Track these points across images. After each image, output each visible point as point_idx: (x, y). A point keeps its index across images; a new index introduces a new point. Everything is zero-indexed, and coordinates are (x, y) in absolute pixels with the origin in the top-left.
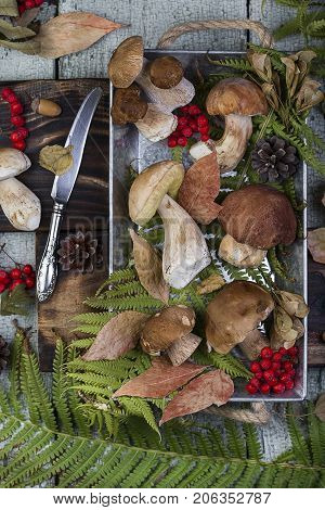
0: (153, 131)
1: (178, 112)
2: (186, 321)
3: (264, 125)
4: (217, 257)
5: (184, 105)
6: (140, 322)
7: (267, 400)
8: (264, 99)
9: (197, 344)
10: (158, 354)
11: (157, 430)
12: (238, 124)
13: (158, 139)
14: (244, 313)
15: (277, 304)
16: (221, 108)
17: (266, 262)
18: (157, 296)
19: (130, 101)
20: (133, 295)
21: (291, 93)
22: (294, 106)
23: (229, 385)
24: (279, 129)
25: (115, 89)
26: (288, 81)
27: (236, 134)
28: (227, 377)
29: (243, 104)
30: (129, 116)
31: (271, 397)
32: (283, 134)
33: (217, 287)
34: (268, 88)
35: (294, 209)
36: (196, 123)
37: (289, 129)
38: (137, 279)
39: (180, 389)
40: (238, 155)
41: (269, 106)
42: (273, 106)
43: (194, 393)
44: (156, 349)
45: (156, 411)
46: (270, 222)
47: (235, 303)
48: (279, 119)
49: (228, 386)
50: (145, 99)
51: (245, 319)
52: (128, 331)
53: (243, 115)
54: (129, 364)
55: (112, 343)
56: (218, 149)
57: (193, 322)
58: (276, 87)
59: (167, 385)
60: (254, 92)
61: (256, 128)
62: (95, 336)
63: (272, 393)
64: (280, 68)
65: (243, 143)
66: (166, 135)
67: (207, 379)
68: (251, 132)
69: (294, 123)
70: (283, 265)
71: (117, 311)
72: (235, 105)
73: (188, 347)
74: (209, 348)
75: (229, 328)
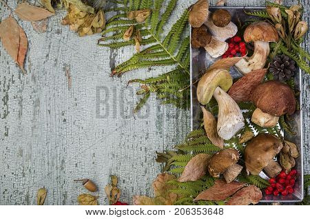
0: (215, 51)
1: (228, 41)
2: (234, 156)
3: (276, 49)
4: (251, 122)
5: (231, 37)
6: (208, 160)
8: (276, 33)
9: (241, 170)
10: (218, 176)
12: (262, 46)
13: (217, 56)
14: (267, 150)
16: (253, 37)
17: (278, 125)
18: (216, 144)
19: (201, 34)
20: (203, 144)
21: (291, 29)
22: (293, 37)
23: (259, 193)
24: (285, 51)
25: (193, 28)
26: (289, 23)
27: (261, 52)
28: (258, 189)
29: (265, 35)
30: (201, 43)
32: (287, 53)
33: (249, 138)
34: (279, 26)
36: (239, 46)
37: (291, 50)
38: (205, 134)
39: (231, 196)
40: (262, 64)
41: (279, 37)
42: (282, 37)
43: (239, 198)
44: (217, 172)
47: (261, 145)
48: (285, 45)
50: (209, 33)
51: (268, 153)
52: (202, 165)
53: (265, 41)
54: (201, 183)
55: (193, 172)
56: (251, 61)
57: (238, 157)
58: (283, 26)
59: (224, 194)
60: (271, 29)
61: (272, 50)
64: (285, 15)
65: (265, 57)
66: (222, 54)
67: (246, 190)
69: (294, 46)
70: (289, 126)
71: (195, 153)
72: (261, 36)
73: (236, 171)
74: (248, 173)
75: (259, 159)
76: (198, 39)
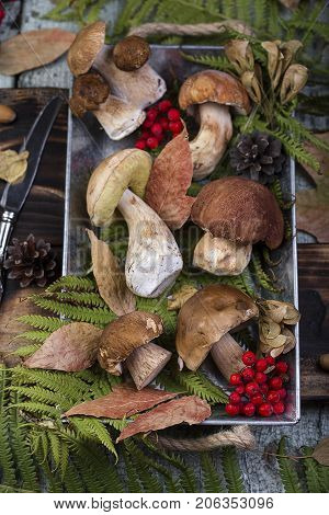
2: (152, 324)
7: (252, 423)
8: (242, 89)
9: (166, 356)
11: (113, 450)
12: (215, 120)
14: (221, 308)
15: (262, 313)
20: (91, 307)
21: (275, 83)
22: (278, 98)
23: (205, 408)
24: (262, 127)
26: (271, 70)
27: (213, 128)
28: (203, 402)
29: (219, 91)
31: (256, 420)
32: (267, 131)
34: (249, 78)
35: (281, 208)
37: (274, 126)
38: (96, 290)
39: (143, 412)
40: (215, 152)
41: (251, 101)
42: (255, 99)
44: (114, 356)
45: (114, 433)
46: (250, 206)
47: (209, 299)
48: (262, 118)
49: (203, 409)
51: (222, 314)
52: (84, 346)
54: (83, 386)
56: (192, 146)
57: (160, 326)
58: (257, 75)
60: (233, 81)
62: (42, 343)
63: (258, 415)
64: (262, 58)
65: (221, 140)
67: (177, 404)
68: (230, 133)
69: (280, 118)
72: (211, 90)
73: (154, 359)
74: (181, 366)
75: (202, 325)
76: (82, 94)
